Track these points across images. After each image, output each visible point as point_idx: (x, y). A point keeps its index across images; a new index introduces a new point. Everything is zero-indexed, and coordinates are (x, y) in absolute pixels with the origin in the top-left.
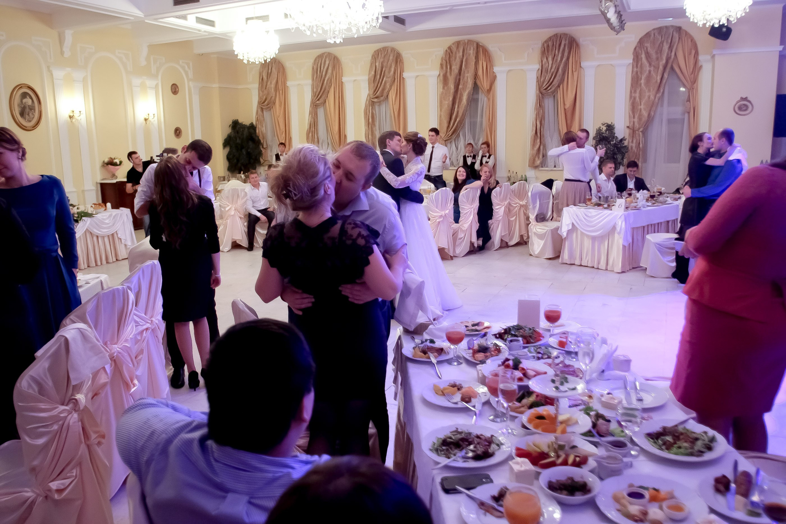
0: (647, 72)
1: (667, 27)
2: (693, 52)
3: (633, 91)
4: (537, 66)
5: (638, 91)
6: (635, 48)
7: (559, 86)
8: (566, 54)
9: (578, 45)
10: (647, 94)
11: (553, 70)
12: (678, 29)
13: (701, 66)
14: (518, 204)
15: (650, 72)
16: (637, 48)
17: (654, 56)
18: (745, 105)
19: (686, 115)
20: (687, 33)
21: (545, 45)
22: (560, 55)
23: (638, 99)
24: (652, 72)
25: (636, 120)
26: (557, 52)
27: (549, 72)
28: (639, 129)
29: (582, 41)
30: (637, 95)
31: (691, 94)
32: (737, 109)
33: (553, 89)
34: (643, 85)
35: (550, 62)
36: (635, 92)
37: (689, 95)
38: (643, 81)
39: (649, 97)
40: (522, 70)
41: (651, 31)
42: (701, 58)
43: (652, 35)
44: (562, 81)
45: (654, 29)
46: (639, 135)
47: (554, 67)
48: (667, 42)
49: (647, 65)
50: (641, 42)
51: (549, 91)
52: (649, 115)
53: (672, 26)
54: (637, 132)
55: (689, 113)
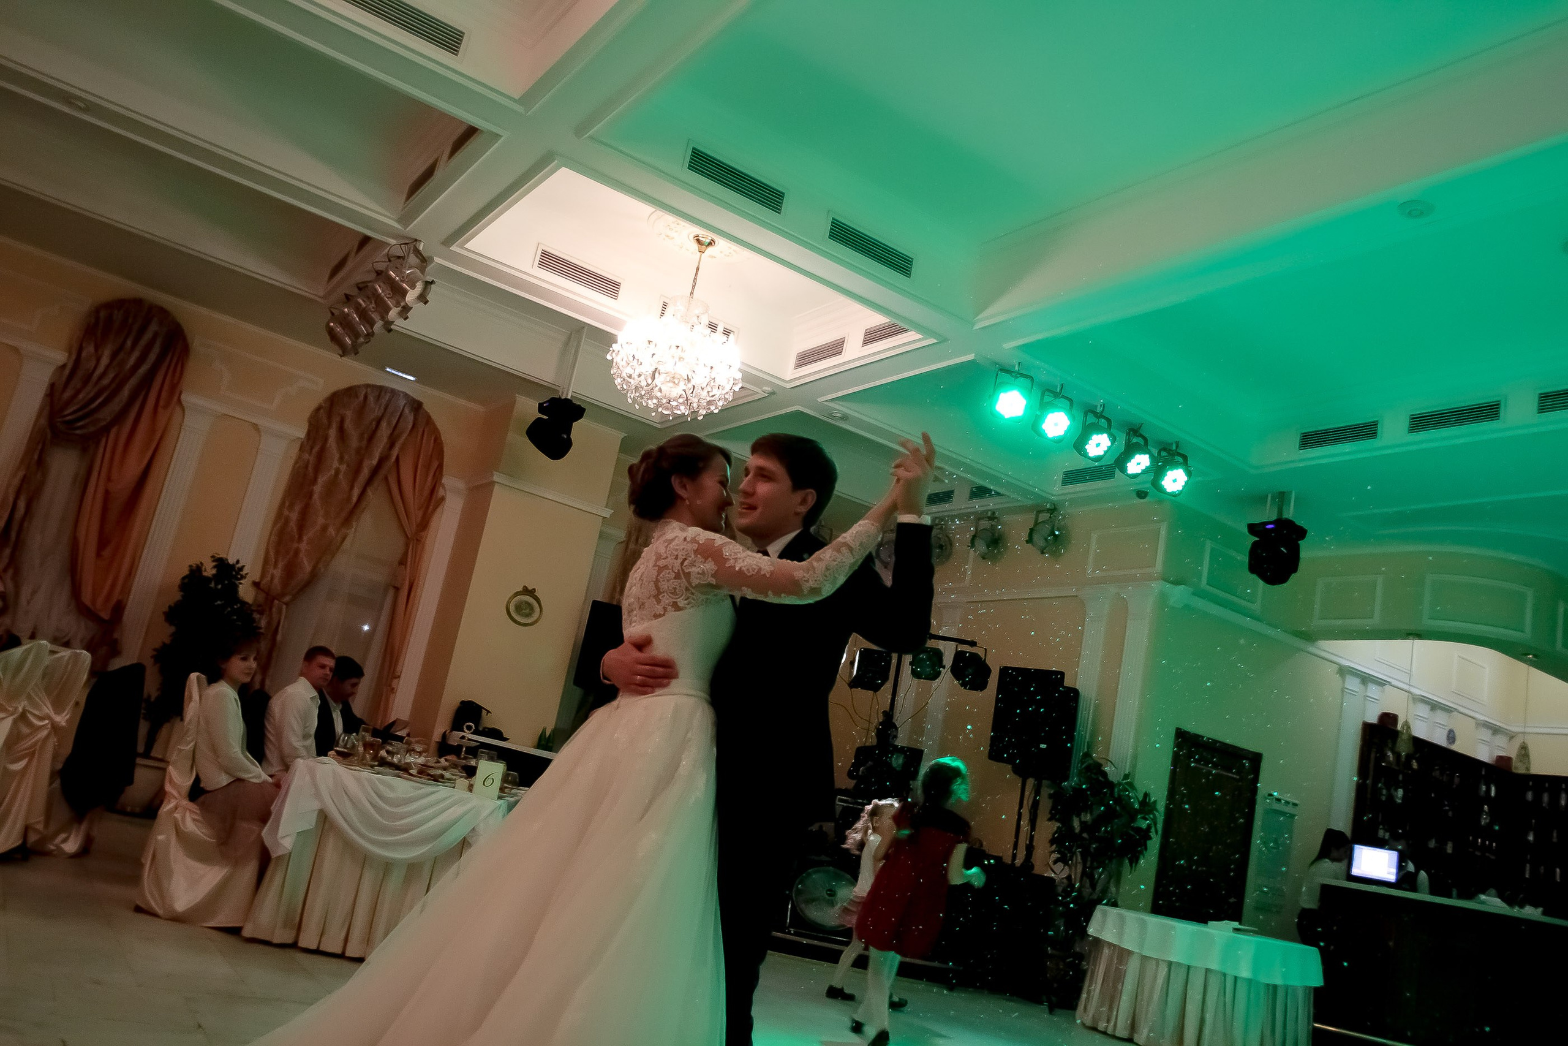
0: (333, 472)
1: (393, 392)
2: (435, 464)
3: (287, 504)
4: (60, 357)
5: (298, 508)
6: (318, 410)
7: (106, 429)
8: (152, 357)
9: (186, 350)
10: (321, 521)
11: (105, 382)
12: (415, 405)
13: (443, 499)
14: (47, 721)
15: (337, 472)
16: (322, 411)
17: (354, 442)
18: (528, 604)
19: (391, 593)
20: (429, 420)
21: (102, 314)
22: (136, 354)
23: (293, 524)
24: (341, 476)
25: (278, 572)
26: (129, 343)
27: (91, 384)
28: (283, 595)
29: (197, 343)
30: (294, 516)
31: (410, 553)
32: (512, 608)
33: (92, 429)
34: (316, 496)
35: (105, 361)
36: (291, 507)
37: (406, 553)
38: (318, 489)
39: (325, 528)
40: (16, 350)
41: (359, 386)
42: (445, 480)
43: (362, 398)
44: (118, 419)
45: (367, 386)
46: (280, 612)
47: (111, 375)
48: (389, 423)
49: (337, 456)
50: (335, 400)
51: (78, 432)
52: (315, 568)
53: (406, 395)
54: (276, 602)
55: (397, 589)
